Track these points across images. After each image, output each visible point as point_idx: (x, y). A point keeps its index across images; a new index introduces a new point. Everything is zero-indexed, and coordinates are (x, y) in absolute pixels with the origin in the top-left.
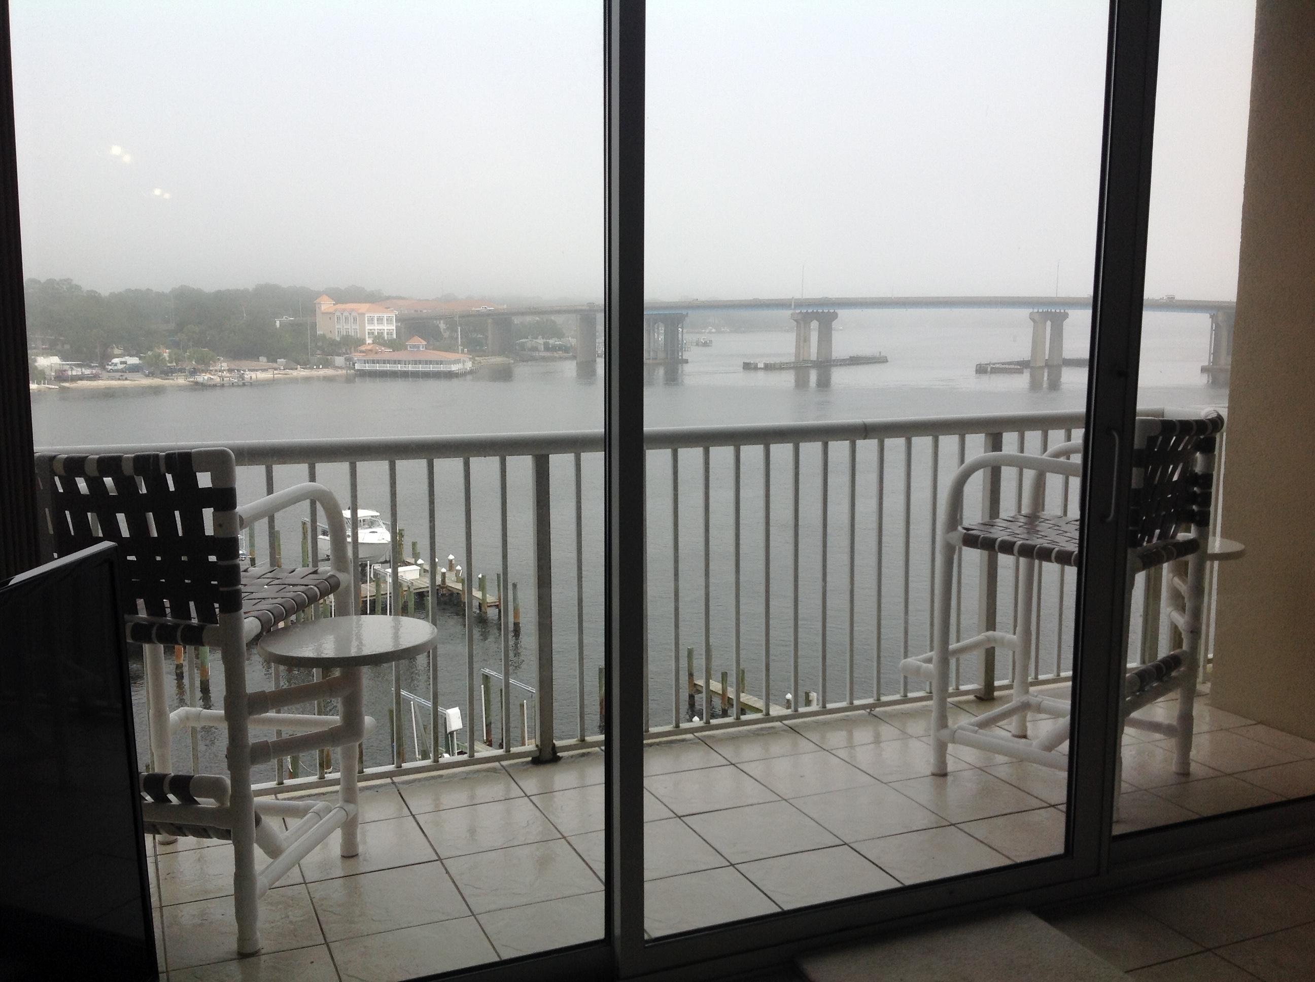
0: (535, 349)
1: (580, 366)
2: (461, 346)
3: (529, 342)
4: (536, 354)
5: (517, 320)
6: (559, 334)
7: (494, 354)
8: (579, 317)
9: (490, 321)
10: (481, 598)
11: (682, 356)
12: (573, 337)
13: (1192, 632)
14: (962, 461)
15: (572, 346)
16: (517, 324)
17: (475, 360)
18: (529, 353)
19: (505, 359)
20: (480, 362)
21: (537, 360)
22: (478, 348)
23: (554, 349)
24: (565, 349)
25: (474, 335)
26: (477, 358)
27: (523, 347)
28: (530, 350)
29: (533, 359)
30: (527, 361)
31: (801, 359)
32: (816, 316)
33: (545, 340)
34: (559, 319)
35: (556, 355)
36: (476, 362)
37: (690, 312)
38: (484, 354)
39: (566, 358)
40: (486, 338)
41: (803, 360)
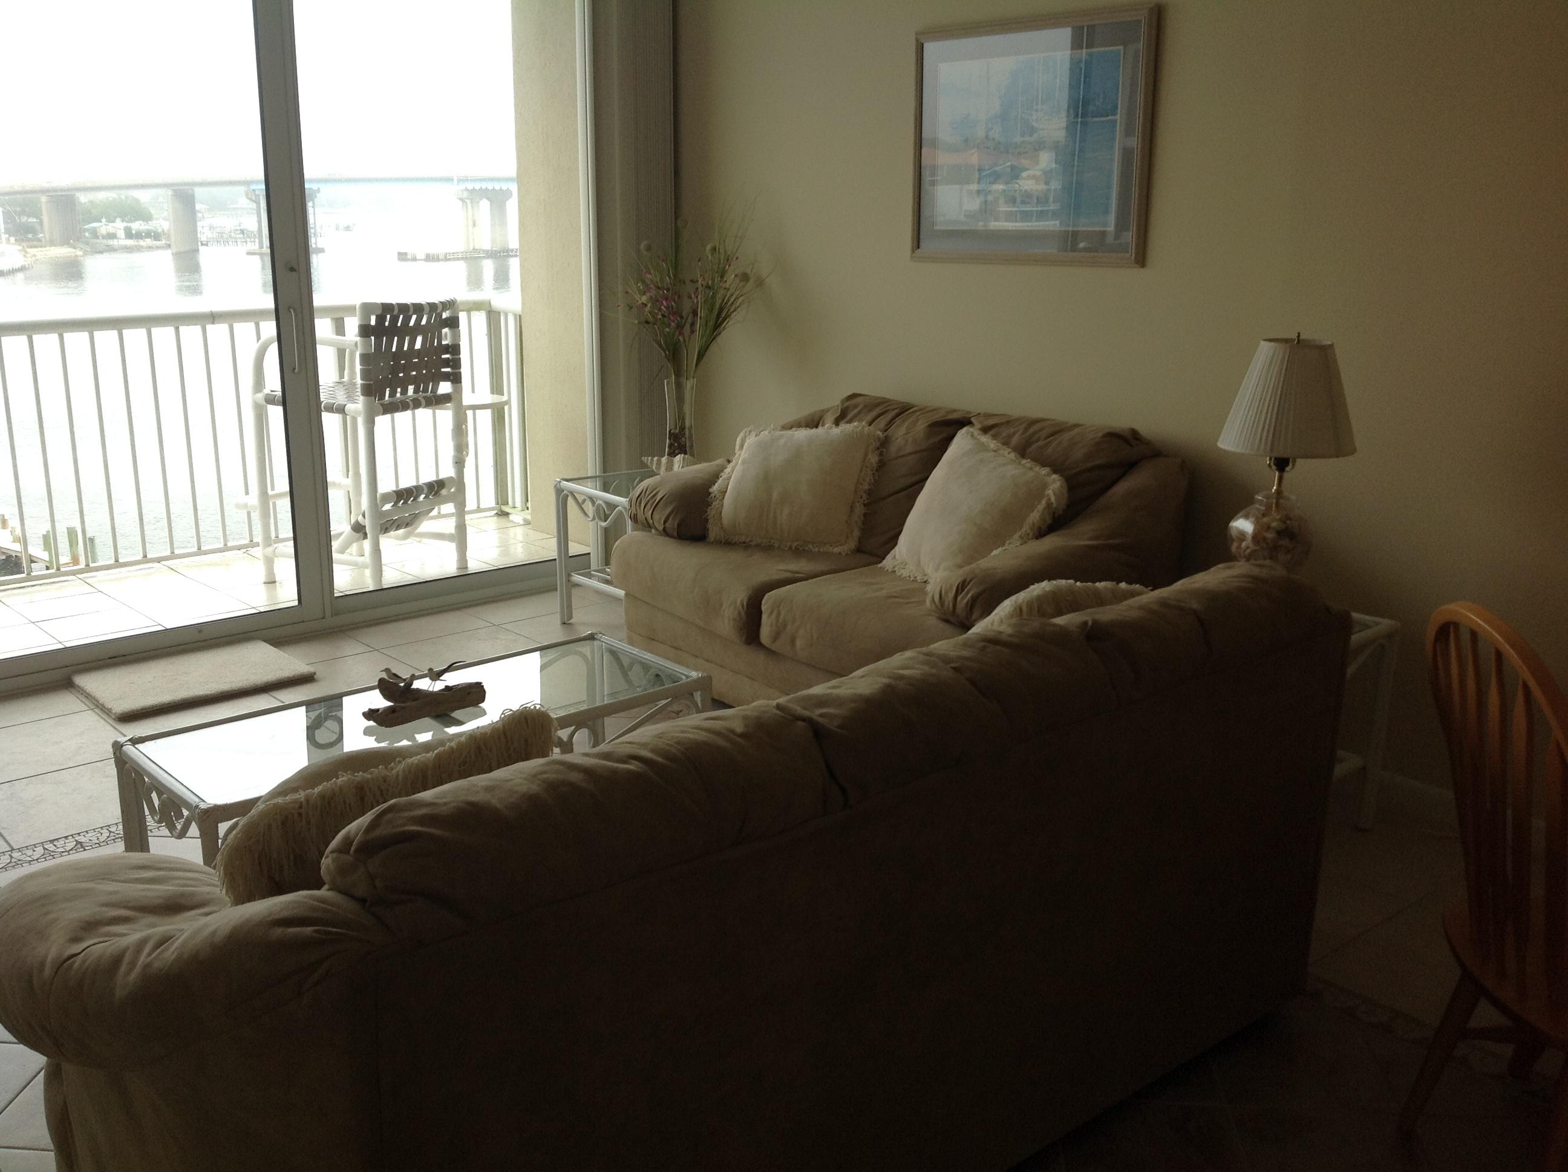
0: (112, 236)
1: (177, 256)
2: (5, 233)
3: (103, 227)
4: (114, 243)
5: (83, 198)
6: (147, 217)
7: (52, 243)
8: (170, 193)
9: (44, 199)
10: (48, 560)
11: (316, 243)
12: (165, 219)
13: (456, 463)
14: (259, 338)
15: (163, 231)
16: (85, 203)
17: (26, 252)
18: (105, 241)
19: (71, 250)
20: (35, 256)
21: (117, 250)
22: (30, 236)
23: (139, 236)
24: (156, 236)
25: (24, 219)
26: (29, 250)
27: (95, 234)
28: (104, 237)
29: (111, 249)
30: (101, 252)
31: (471, 249)
32: (484, 193)
33: (125, 224)
34: (144, 197)
35: (141, 243)
36: (28, 255)
37: (322, 186)
38: (38, 243)
39: (158, 248)
40: (41, 223)
41: (474, 249)
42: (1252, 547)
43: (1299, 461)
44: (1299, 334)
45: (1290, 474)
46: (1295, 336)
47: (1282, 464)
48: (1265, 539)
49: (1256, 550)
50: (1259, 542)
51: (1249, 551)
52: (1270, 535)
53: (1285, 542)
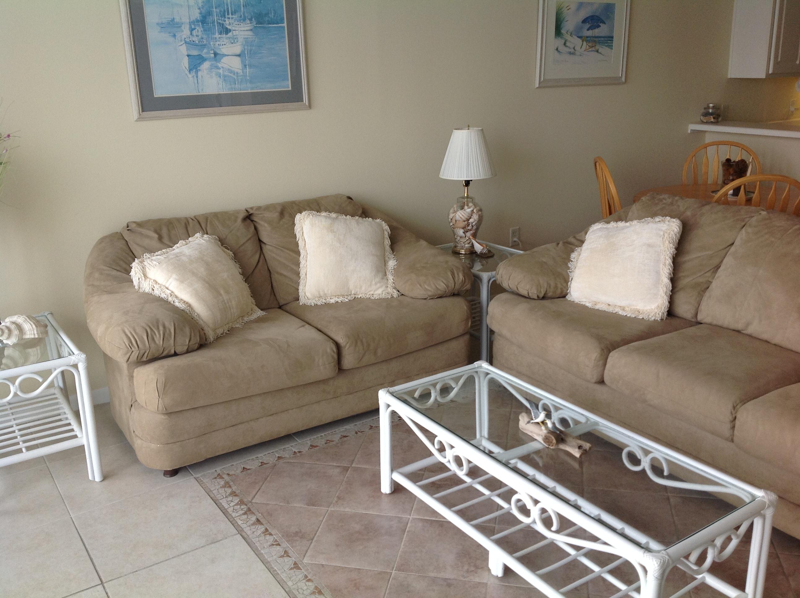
47: (467, 183)
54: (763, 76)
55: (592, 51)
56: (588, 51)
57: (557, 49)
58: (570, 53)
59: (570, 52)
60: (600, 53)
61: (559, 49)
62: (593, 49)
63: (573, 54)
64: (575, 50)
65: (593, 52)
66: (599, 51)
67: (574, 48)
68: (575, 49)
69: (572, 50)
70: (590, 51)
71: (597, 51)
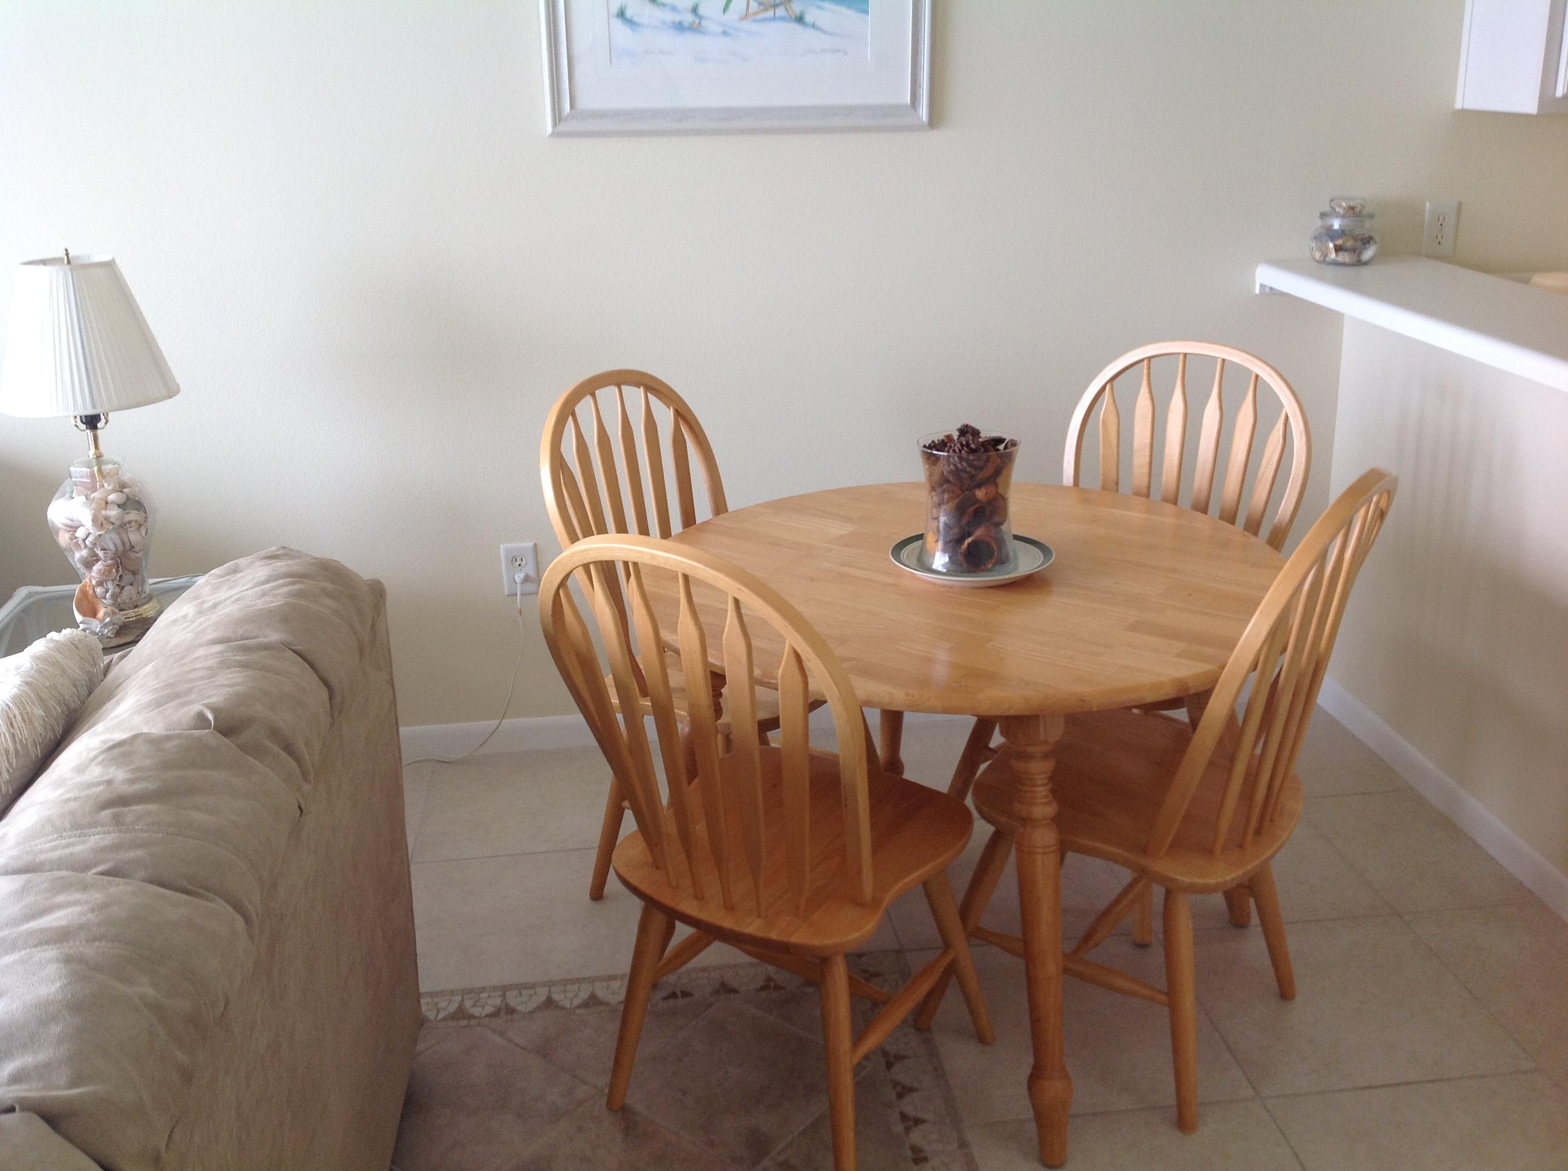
42: (95, 532)
43: (112, 416)
44: (66, 250)
45: (104, 432)
46: (62, 254)
47: (91, 422)
48: (107, 518)
49: (100, 536)
50: (102, 525)
51: (90, 539)
52: (113, 512)
53: (133, 515)
54: (1526, 102)
55: (774, 19)
56: (755, 21)
57: (621, 14)
58: (679, 27)
59: (680, 23)
60: (813, 26)
61: (629, 14)
62: (780, 12)
63: (696, 29)
64: (701, 18)
65: (774, 25)
66: (809, 18)
67: (695, 10)
68: (702, 11)
69: (688, 18)
70: (765, 20)
71: (800, 19)
